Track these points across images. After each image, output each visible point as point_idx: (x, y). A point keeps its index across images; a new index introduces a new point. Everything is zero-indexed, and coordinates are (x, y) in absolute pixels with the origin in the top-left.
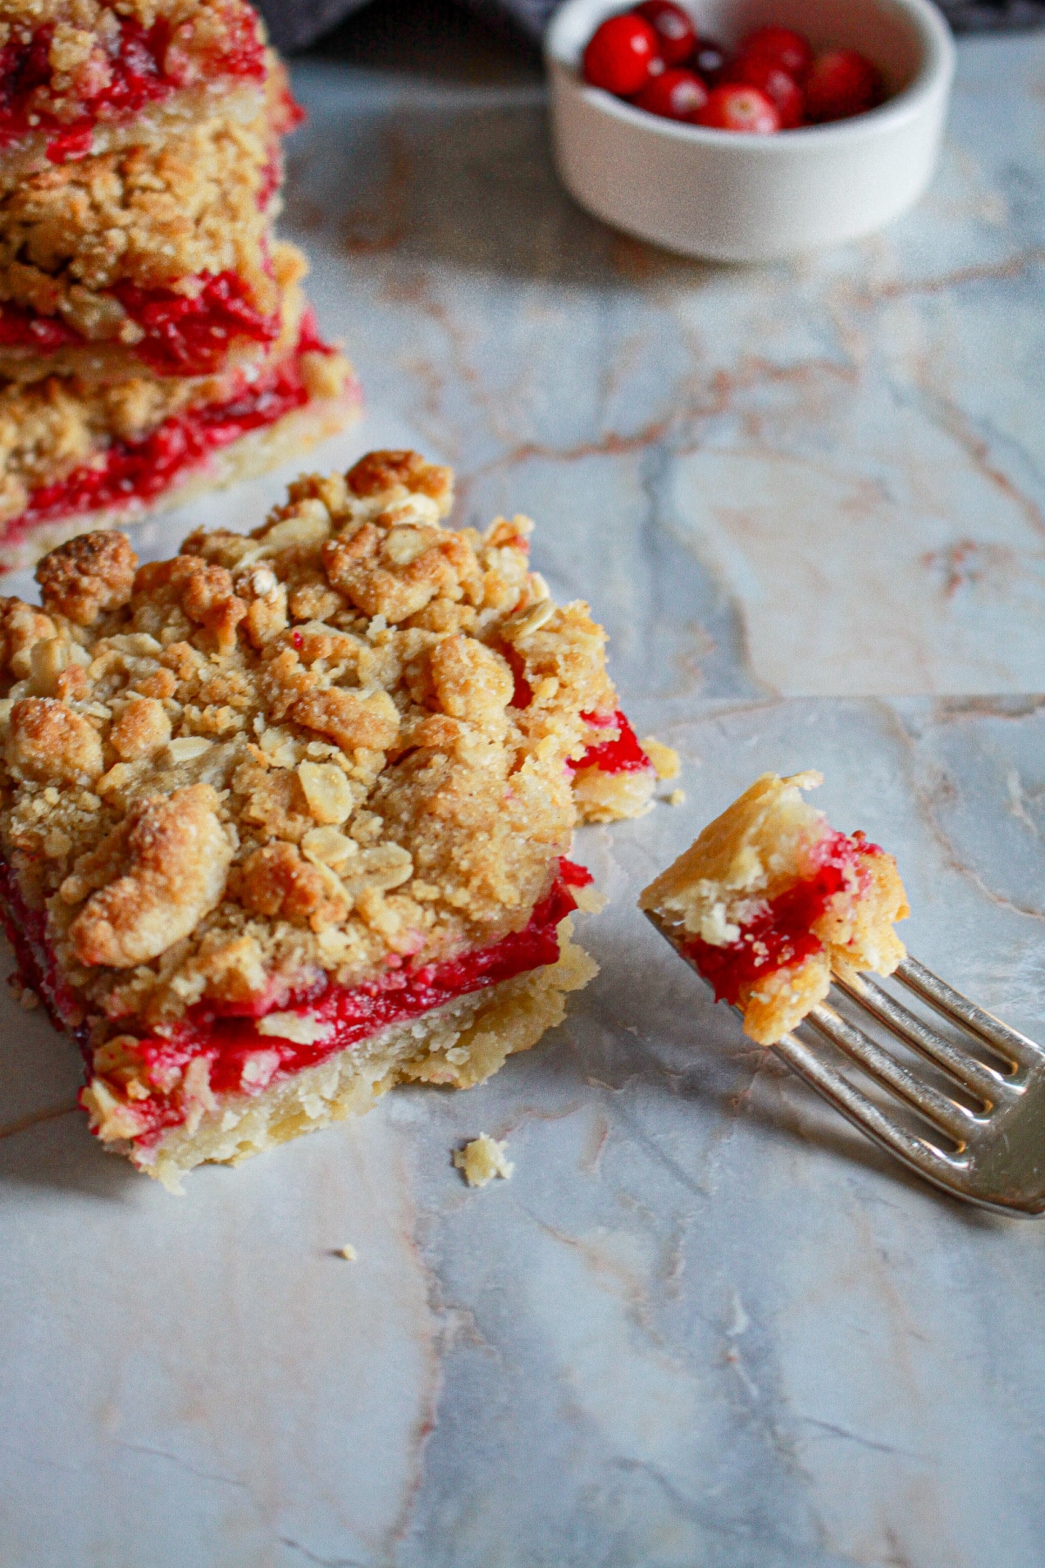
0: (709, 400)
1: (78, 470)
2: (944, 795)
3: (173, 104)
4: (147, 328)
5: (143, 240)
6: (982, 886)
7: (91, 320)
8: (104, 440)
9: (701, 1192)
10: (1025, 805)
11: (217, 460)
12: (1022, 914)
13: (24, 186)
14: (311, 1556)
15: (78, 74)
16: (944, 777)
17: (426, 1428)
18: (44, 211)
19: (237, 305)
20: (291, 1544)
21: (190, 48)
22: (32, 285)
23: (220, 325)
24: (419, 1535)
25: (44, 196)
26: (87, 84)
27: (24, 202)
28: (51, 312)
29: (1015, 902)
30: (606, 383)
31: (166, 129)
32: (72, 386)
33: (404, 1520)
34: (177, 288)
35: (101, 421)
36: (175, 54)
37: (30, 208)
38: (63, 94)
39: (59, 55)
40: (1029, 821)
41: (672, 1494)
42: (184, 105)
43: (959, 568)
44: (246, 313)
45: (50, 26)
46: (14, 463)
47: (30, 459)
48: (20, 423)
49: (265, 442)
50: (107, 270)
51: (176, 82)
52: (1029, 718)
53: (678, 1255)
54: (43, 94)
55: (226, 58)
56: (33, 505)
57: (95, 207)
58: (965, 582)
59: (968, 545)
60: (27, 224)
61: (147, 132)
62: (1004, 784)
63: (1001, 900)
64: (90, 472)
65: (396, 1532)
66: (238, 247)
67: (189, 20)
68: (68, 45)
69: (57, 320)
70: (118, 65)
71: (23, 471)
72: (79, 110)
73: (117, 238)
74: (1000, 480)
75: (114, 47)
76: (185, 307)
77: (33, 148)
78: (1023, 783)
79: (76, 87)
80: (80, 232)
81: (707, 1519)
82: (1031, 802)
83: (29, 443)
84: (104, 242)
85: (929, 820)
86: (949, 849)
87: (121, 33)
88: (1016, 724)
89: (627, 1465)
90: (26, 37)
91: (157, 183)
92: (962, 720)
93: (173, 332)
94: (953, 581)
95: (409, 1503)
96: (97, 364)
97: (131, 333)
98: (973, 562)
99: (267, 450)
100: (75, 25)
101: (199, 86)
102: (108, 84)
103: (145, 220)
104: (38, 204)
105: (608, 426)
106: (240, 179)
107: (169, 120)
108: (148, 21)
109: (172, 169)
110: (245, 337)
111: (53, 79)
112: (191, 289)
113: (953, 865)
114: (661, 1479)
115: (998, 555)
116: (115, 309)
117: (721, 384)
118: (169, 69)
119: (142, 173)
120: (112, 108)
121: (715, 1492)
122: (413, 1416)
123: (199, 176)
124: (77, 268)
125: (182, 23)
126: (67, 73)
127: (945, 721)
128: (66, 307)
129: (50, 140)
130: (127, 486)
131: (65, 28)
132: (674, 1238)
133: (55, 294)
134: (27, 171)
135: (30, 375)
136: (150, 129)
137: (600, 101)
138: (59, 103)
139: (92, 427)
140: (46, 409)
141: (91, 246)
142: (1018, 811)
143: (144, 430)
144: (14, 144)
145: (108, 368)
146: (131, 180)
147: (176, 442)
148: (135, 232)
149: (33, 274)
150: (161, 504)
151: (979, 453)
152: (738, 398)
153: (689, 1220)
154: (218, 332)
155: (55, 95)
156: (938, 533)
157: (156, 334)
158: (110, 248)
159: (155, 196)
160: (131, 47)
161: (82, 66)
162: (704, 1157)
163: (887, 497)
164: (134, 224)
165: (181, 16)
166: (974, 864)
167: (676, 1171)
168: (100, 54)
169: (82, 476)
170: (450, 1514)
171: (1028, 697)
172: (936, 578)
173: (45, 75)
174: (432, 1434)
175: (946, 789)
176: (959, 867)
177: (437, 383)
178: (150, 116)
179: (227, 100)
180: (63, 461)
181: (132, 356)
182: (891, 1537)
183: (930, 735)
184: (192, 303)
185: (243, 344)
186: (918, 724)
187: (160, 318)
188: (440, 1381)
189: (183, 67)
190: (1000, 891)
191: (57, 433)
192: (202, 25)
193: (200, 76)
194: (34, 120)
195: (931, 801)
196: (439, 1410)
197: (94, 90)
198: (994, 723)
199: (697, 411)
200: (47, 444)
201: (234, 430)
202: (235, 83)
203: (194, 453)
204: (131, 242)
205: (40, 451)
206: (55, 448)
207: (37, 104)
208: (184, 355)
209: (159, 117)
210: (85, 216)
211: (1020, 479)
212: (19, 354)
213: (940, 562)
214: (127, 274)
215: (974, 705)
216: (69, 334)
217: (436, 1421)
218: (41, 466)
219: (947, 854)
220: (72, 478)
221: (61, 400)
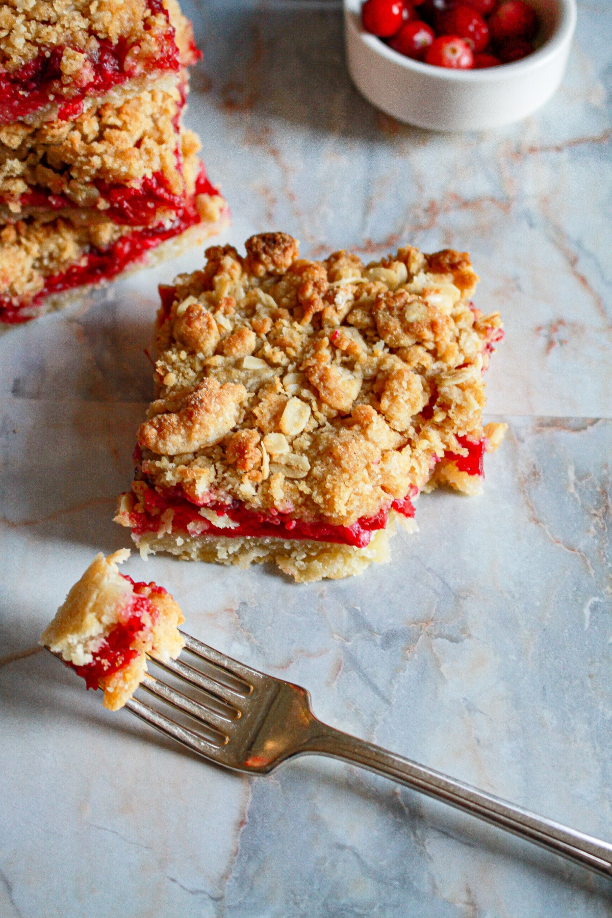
0: (424, 221)
1: (72, 267)
2: (533, 478)
3: (128, 85)
4: (112, 204)
5: (110, 162)
6: (548, 533)
7: (81, 198)
8: (87, 248)
9: (388, 702)
10: (576, 485)
11: (149, 255)
12: (568, 551)
13: (45, 127)
14: (182, 886)
15: (76, 76)
16: (534, 466)
17: (242, 823)
18: (56, 140)
19: (161, 191)
20: (173, 880)
21: (138, 58)
22: (50, 180)
23: (151, 201)
24: (236, 879)
25: (56, 132)
26: (81, 81)
27: (46, 135)
28: (59, 193)
29: (564, 543)
30: (368, 207)
31: (124, 97)
32: (70, 224)
33: (229, 870)
34: (128, 185)
35: (84, 239)
36: (129, 61)
37: (48, 138)
38: (68, 85)
39: (66, 67)
40: (577, 495)
41: (362, 863)
42: (135, 85)
43: (555, 337)
44: (166, 196)
45: (61, 48)
46: (37, 264)
47: (46, 262)
48: (40, 243)
49: (175, 243)
50: (91, 176)
51: (130, 75)
52: (583, 432)
53: (374, 736)
54: (56, 85)
55: (158, 62)
56: (46, 285)
57: (84, 138)
58: (558, 345)
59: (561, 322)
60: (47, 145)
61: (114, 98)
62: (566, 472)
63: (558, 542)
64: (78, 268)
65: (225, 877)
66: (162, 158)
67: (137, 43)
68: (71, 61)
69: (63, 196)
70: (98, 68)
71: (42, 268)
72: (76, 92)
73: (96, 161)
74: (583, 280)
75: (96, 59)
76: (132, 192)
77: (51, 110)
78: (576, 473)
79: (74, 82)
80: (76, 155)
81: (379, 878)
82: (579, 484)
83: (46, 254)
84: (89, 163)
85: (524, 492)
86: (533, 510)
87: (100, 49)
88: (575, 436)
89: (341, 847)
90: (48, 54)
91: (119, 123)
92: (547, 431)
93: (126, 204)
94: (551, 344)
95: (232, 862)
96: (84, 217)
97: (103, 205)
98: (563, 333)
99: (176, 248)
100: (75, 49)
101: (143, 76)
102: (92, 80)
103: (112, 150)
104: (53, 136)
105: (367, 235)
106: (165, 111)
107: (125, 92)
108: (115, 41)
109: (127, 114)
110: (165, 207)
111: (62, 77)
112: (136, 185)
113: (534, 519)
114: (357, 855)
115: (577, 329)
116: (95, 192)
117: (432, 209)
118: (126, 68)
119: (110, 117)
120: (94, 90)
121: (384, 863)
122: (236, 817)
123: (142, 117)
124: (74, 174)
125: (134, 44)
126: (70, 76)
127: (538, 432)
128: (68, 191)
129: (59, 106)
130: (99, 272)
131: (69, 51)
132: (372, 726)
133: (61, 184)
134: (46, 120)
135: (46, 219)
136: (115, 97)
137: (372, 41)
138: (65, 90)
139: (80, 243)
140: (56, 236)
141: (82, 163)
142: (572, 489)
143: (109, 244)
144: (41, 108)
145: (89, 219)
146: (104, 120)
147: (127, 249)
148: (106, 157)
149: (49, 173)
150: (118, 280)
151: (573, 262)
152: (441, 219)
153: (380, 717)
154: (151, 205)
155: (62, 86)
156: (545, 314)
157: (117, 205)
158: (93, 167)
159: (117, 132)
160: (106, 57)
161: (78, 71)
162: (391, 682)
163: (519, 288)
164: (106, 152)
165: (134, 39)
166: (545, 520)
167: (375, 689)
168: (88, 64)
169: (75, 270)
170: (252, 868)
171: (585, 419)
172: (542, 342)
173: (58, 75)
174: (245, 826)
175: (535, 474)
176: (537, 521)
177: (273, 201)
178: (115, 91)
179: (157, 82)
180: (65, 262)
181: (103, 215)
182: (469, 891)
183: (529, 440)
184: (136, 191)
185: (164, 211)
186: (523, 433)
187: (119, 198)
188: (250, 798)
189: (134, 67)
190: (557, 536)
191: (62, 249)
192: (145, 46)
193: (143, 71)
194: (51, 97)
195: (526, 481)
196: (249, 813)
197: (84, 84)
198: (564, 435)
199: (418, 227)
200: (55, 255)
201: (158, 240)
202: (162, 74)
203: (136, 254)
204: (104, 163)
205: (51, 257)
206: (60, 256)
207: (53, 90)
208: (131, 216)
209: (120, 91)
210: (79, 144)
211: (594, 280)
212: (41, 210)
213: (544, 332)
214: (102, 177)
215: (555, 423)
216: (69, 202)
217: (247, 820)
218: (52, 265)
219: (531, 513)
220: (69, 271)
221: (64, 230)
